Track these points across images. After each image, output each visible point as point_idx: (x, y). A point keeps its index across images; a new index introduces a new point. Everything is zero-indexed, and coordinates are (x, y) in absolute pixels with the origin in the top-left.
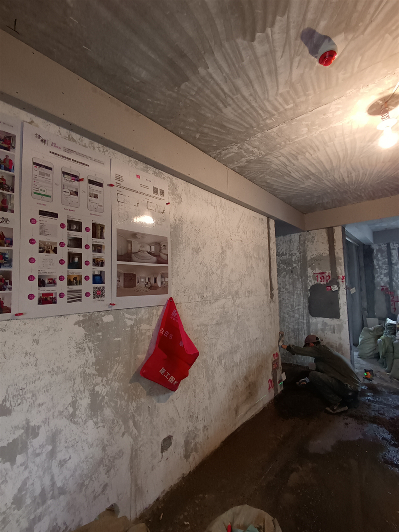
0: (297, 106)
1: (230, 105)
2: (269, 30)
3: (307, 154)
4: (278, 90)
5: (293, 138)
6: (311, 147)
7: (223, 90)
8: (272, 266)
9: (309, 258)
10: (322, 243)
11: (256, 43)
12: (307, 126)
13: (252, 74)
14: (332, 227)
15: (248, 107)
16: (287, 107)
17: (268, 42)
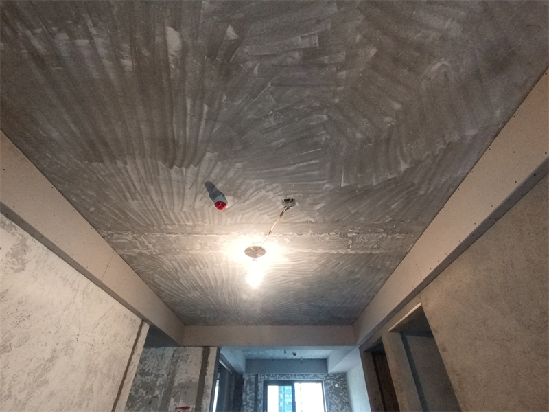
0: (195, 225)
1: (137, 199)
2: (184, 169)
3: (197, 267)
4: (182, 208)
5: (188, 249)
6: (202, 262)
7: (134, 186)
8: (123, 391)
9: (176, 384)
10: (195, 365)
11: (172, 171)
12: (201, 244)
13: (164, 188)
14: (209, 347)
15: (154, 208)
16: (187, 223)
17: (182, 175)
